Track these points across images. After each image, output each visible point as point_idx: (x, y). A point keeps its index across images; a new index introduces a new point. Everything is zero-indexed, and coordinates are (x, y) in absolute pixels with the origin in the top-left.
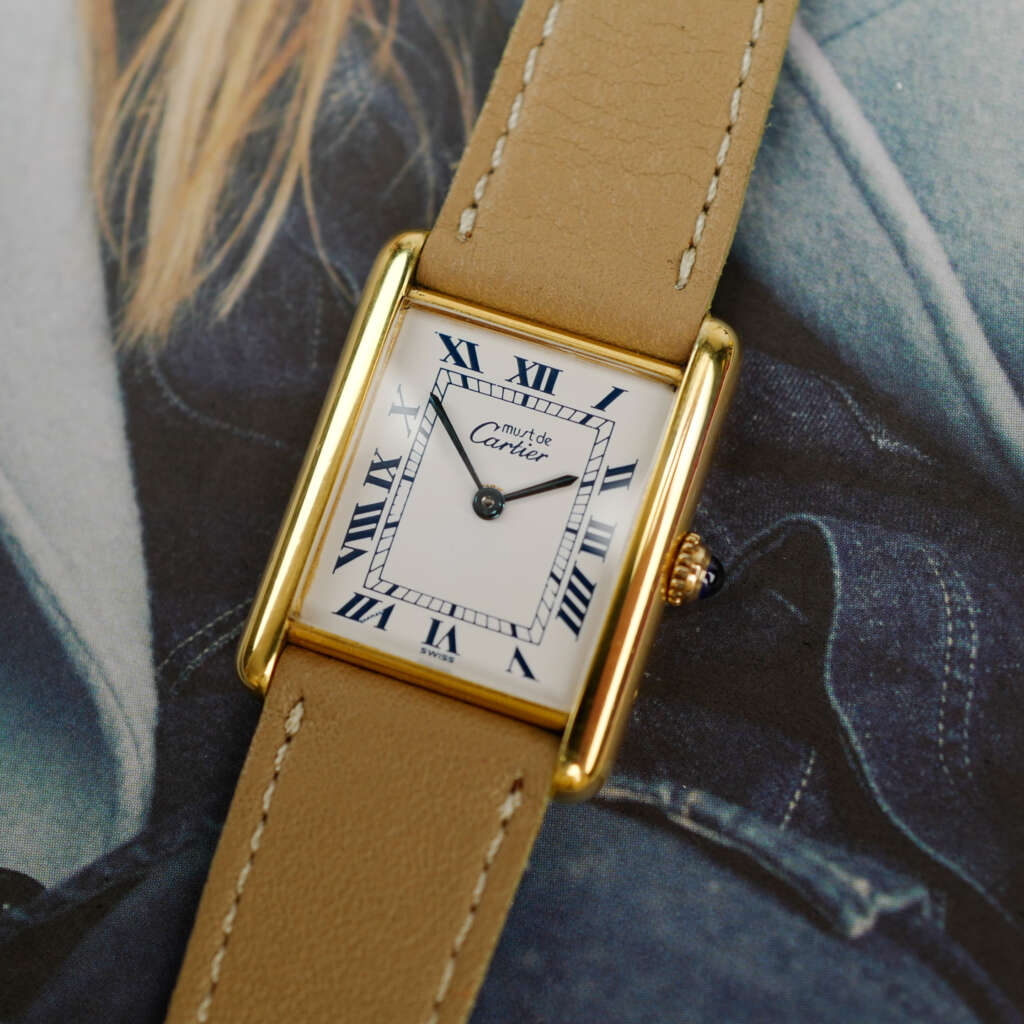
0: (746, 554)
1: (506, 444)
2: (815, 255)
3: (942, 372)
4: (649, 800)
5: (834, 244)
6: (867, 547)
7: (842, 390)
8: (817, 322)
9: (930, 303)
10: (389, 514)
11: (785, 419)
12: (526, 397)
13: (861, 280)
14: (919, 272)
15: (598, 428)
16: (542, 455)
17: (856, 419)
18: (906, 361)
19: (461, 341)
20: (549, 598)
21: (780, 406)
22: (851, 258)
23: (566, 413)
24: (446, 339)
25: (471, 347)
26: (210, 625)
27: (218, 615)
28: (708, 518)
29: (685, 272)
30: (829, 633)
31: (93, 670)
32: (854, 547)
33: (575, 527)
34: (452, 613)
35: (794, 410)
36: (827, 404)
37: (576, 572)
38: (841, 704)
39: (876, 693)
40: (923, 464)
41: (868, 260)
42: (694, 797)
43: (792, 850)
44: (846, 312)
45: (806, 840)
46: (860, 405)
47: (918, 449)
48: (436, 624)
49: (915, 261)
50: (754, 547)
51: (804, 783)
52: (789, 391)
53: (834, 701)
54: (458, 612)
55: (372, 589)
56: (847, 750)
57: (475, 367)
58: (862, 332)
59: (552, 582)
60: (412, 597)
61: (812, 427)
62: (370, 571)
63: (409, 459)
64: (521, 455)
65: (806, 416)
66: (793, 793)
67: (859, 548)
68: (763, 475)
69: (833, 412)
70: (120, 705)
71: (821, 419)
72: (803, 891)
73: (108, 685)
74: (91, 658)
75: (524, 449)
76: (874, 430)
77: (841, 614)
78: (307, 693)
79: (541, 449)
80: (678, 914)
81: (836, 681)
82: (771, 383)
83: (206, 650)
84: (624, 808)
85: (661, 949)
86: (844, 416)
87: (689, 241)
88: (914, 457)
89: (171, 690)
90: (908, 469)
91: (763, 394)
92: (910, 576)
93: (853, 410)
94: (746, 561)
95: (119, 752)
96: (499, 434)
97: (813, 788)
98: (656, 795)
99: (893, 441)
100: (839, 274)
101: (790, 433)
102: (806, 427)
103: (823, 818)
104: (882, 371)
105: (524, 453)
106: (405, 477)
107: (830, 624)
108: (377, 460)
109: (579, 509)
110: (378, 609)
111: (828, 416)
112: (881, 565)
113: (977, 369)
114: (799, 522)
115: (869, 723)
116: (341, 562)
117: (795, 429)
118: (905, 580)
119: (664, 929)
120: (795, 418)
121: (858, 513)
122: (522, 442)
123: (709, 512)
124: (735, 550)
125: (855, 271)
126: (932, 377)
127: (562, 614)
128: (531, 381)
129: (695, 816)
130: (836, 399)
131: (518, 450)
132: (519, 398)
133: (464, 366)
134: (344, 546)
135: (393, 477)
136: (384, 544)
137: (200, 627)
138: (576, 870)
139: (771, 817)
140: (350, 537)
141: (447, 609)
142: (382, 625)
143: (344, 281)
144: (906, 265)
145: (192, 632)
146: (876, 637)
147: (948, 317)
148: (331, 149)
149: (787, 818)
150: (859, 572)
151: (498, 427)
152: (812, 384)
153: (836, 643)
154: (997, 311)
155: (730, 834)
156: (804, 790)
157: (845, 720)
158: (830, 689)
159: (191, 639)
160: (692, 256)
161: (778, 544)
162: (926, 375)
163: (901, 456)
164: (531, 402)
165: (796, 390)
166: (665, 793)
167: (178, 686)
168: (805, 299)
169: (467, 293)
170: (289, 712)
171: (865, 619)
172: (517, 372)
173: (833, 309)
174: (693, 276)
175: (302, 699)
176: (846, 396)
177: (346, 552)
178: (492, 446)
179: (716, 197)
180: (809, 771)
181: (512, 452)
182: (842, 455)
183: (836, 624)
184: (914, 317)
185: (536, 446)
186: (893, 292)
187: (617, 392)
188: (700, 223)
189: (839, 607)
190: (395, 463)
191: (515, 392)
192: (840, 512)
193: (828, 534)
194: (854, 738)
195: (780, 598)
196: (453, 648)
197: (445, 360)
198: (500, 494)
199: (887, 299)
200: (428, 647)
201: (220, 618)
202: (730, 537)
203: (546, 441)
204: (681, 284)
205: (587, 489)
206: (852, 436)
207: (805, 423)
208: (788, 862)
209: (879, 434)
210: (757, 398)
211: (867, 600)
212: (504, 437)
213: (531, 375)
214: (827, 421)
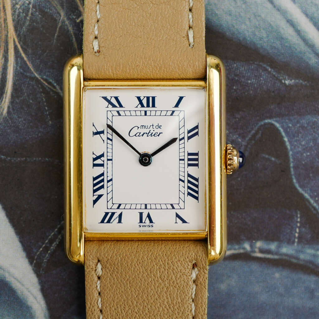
0: (248, 144)
1: (144, 133)
2: (237, 14)
3: (302, 47)
4: (242, 251)
5: (244, 6)
6: (294, 125)
7: (265, 66)
8: (247, 41)
9: (289, 19)
10: (107, 177)
11: (247, 85)
12: (146, 112)
13: (259, 18)
14: (280, 8)
15: (178, 115)
16: (160, 133)
17: (274, 76)
18: (287, 46)
19: (111, 97)
20: (182, 189)
21: (243, 80)
22: (252, 10)
23: (164, 113)
24: (105, 98)
25: (116, 98)
26: (47, 241)
27: (48, 236)
28: (229, 134)
29: (191, 40)
30: (290, 164)
31: (7, 275)
32: (289, 127)
33: (183, 158)
34: (146, 208)
35: (249, 80)
36: (261, 73)
37: (189, 176)
38: (303, 190)
39: (315, 181)
40: (306, 86)
41: (259, 9)
42: (259, 244)
43: (302, 252)
44: (257, 33)
45: (306, 246)
46: (274, 69)
47: (302, 80)
48: (141, 214)
49: (277, 4)
50: (251, 139)
51: (298, 225)
52: (245, 72)
53: (300, 190)
54: (148, 207)
55: (111, 209)
56: (311, 207)
57: (121, 106)
58: (266, 40)
59: (181, 183)
60: (128, 206)
61: (258, 84)
62: (108, 202)
63: (107, 152)
64: (151, 136)
65: (254, 81)
66: (295, 230)
67: (291, 127)
68: (245, 110)
69: (264, 76)
70: (23, 285)
71: (261, 80)
72: (311, 265)
73: (15, 279)
74: (4, 271)
75: (152, 133)
76: (282, 78)
77: (292, 155)
78: (101, 259)
79: (159, 131)
80: (267, 290)
81: (299, 182)
82: (236, 71)
83: (49, 252)
84: (234, 257)
85: (265, 305)
86: (269, 76)
87: (188, 25)
88: (301, 84)
89: (41, 272)
90: (301, 90)
91: (235, 77)
92: (314, 132)
93: (272, 72)
94: (249, 146)
95: (29, 303)
96: (140, 130)
97: (303, 225)
98: (244, 248)
99: (291, 80)
100: (249, 19)
101: (250, 90)
102: (256, 85)
103: (310, 236)
104: (279, 53)
105: (153, 135)
106: (108, 160)
107: (289, 160)
108: (95, 157)
109: (182, 150)
110: (116, 215)
111: (263, 78)
112: (301, 131)
113: (315, 41)
114: (265, 124)
115: (316, 194)
116: (95, 202)
117: (251, 87)
118: (312, 134)
119: (263, 297)
120: (250, 83)
121: (287, 113)
122: (150, 131)
123: (229, 131)
124: (243, 143)
125: (256, 16)
126: (299, 50)
127: (189, 194)
128: (145, 105)
129: (261, 251)
130: (264, 70)
131: (150, 134)
132: (143, 113)
133: (116, 107)
134: (93, 195)
135: (104, 161)
136: (110, 189)
137: (43, 244)
138: (223, 287)
139: (290, 242)
140: (95, 191)
141: (143, 207)
142: (120, 221)
143: (50, 83)
144: (275, 7)
145: (40, 247)
146: (308, 160)
147: (297, 22)
148: (24, 29)
149: (296, 240)
150: (294, 136)
151: (138, 128)
152: (253, 67)
153: (294, 167)
154: (316, 15)
155: (277, 253)
156: (299, 228)
157: (307, 196)
158: (297, 185)
159: (41, 249)
160: (192, 32)
161: (259, 135)
162: (296, 50)
163: (296, 85)
164: (148, 113)
165: (247, 71)
166: (247, 246)
167: (43, 270)
168: (239, 33)
169: (107, 76)
170: (96, 267)
171: (302, 154)
172: (139, 103)
173: (252, 34)
174: (195, 40)
175: (99, 261)
176: (267, 68)
177: (95, 197)
178: (139, 136)
179: (193, 4)
180: (299, 220)
181: (147, 136)
182: (273, 92)
183: (291, 160)
184: (284, 27)
185: (156, 131)
186: (273, 19)
187: (181, 98)
188: (190, 16)
189: (291, 153)
190: (102, 155)
191: (141, 111)
192: (280, 115)
193: (277, 125)
194: (312, 201)
195: (267, 156)
196: (151, 221)
197: (108, 107)
198: (149, 154)
199: (271, 23)
200: (141, 224)
201: (50, 237)
202: (240, 139)
203: (160, 127)
204: (191, 46)
205: (183, 141)
206: (275, 83)
207: (255, 83)
208: (302, 256)
209: (285, 79)
210: (233, 80)
211: (300, 147)
212: (142, 131)
213: (145, 102)
214: (263, 80)
